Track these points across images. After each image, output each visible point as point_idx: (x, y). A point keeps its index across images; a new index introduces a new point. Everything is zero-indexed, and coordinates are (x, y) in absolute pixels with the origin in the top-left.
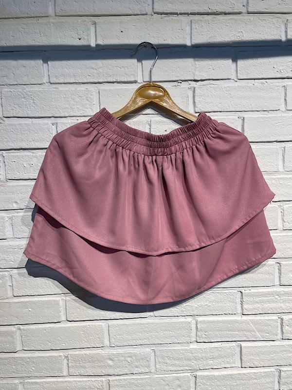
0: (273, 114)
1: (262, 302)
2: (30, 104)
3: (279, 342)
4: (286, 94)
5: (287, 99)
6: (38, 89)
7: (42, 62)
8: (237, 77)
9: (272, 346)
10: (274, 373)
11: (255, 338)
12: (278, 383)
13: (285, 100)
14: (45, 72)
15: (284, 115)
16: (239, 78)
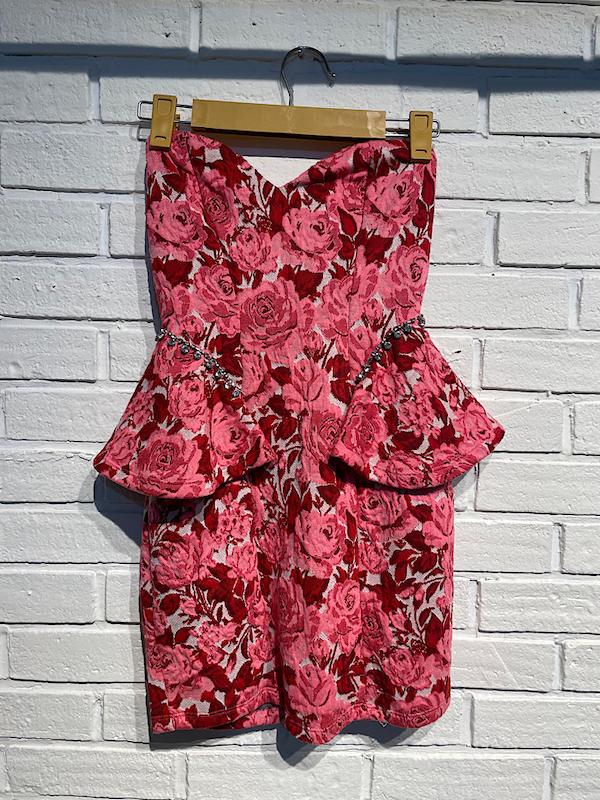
0: (560, 209)
1: (522, 606)
2: (58, 163)
3: (555, 697)
4: (588, 168)
5: (590, 179)
6: (75, 133)
7: (87, 77)
8: (488, 128)
9: (540, 703)
10: (541, 763)
11: (504, 683)
12: (549, 787)
13: (587, 181)
14: (93, 99)
15: (583, 211)
16: (491, 130)
